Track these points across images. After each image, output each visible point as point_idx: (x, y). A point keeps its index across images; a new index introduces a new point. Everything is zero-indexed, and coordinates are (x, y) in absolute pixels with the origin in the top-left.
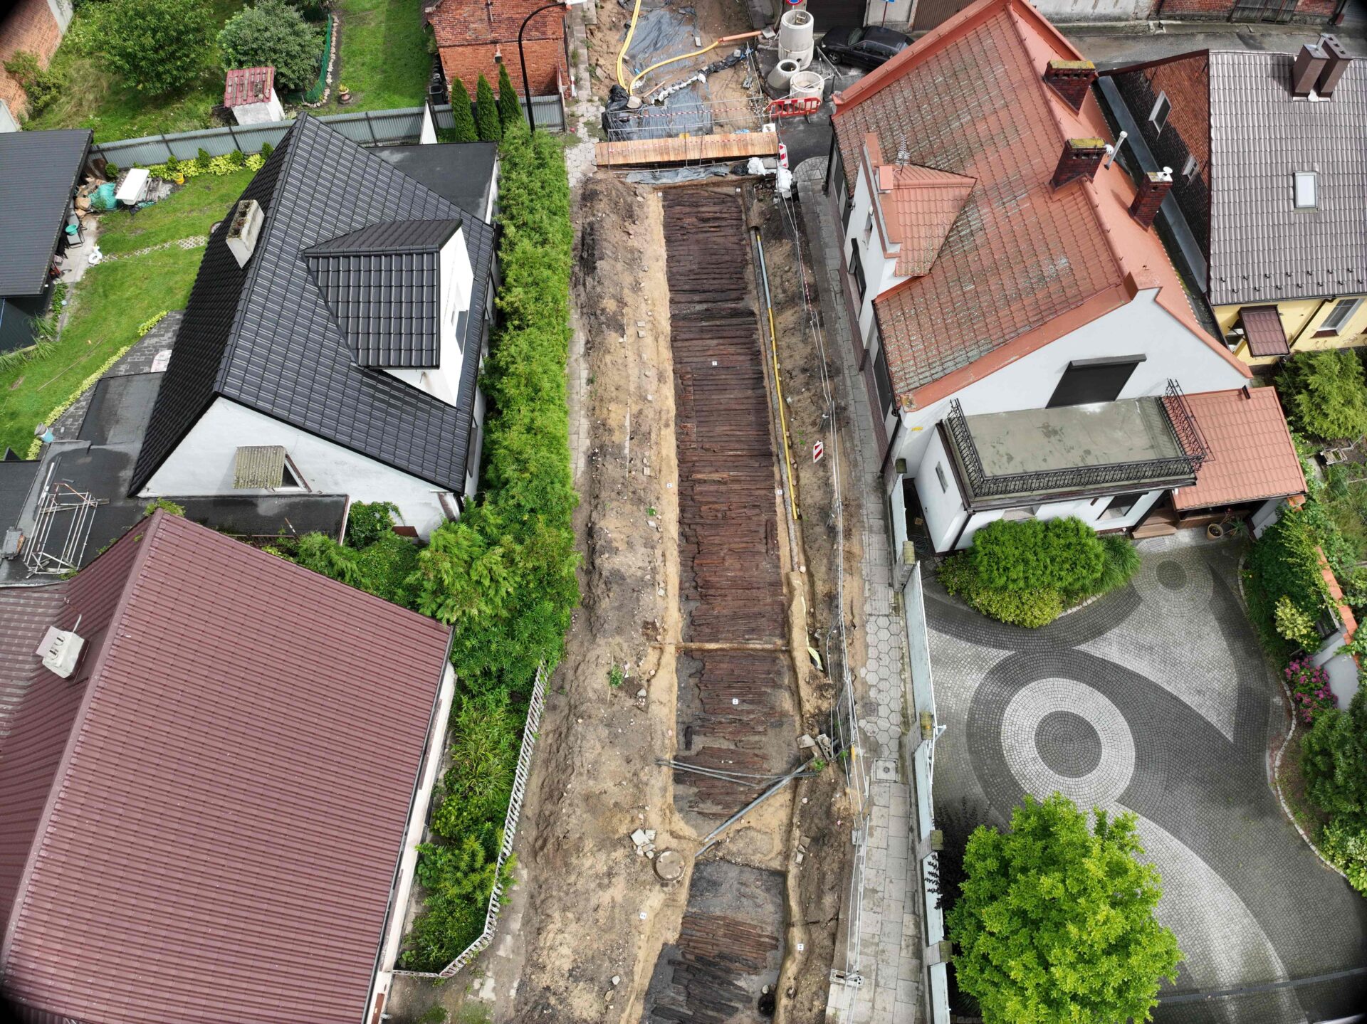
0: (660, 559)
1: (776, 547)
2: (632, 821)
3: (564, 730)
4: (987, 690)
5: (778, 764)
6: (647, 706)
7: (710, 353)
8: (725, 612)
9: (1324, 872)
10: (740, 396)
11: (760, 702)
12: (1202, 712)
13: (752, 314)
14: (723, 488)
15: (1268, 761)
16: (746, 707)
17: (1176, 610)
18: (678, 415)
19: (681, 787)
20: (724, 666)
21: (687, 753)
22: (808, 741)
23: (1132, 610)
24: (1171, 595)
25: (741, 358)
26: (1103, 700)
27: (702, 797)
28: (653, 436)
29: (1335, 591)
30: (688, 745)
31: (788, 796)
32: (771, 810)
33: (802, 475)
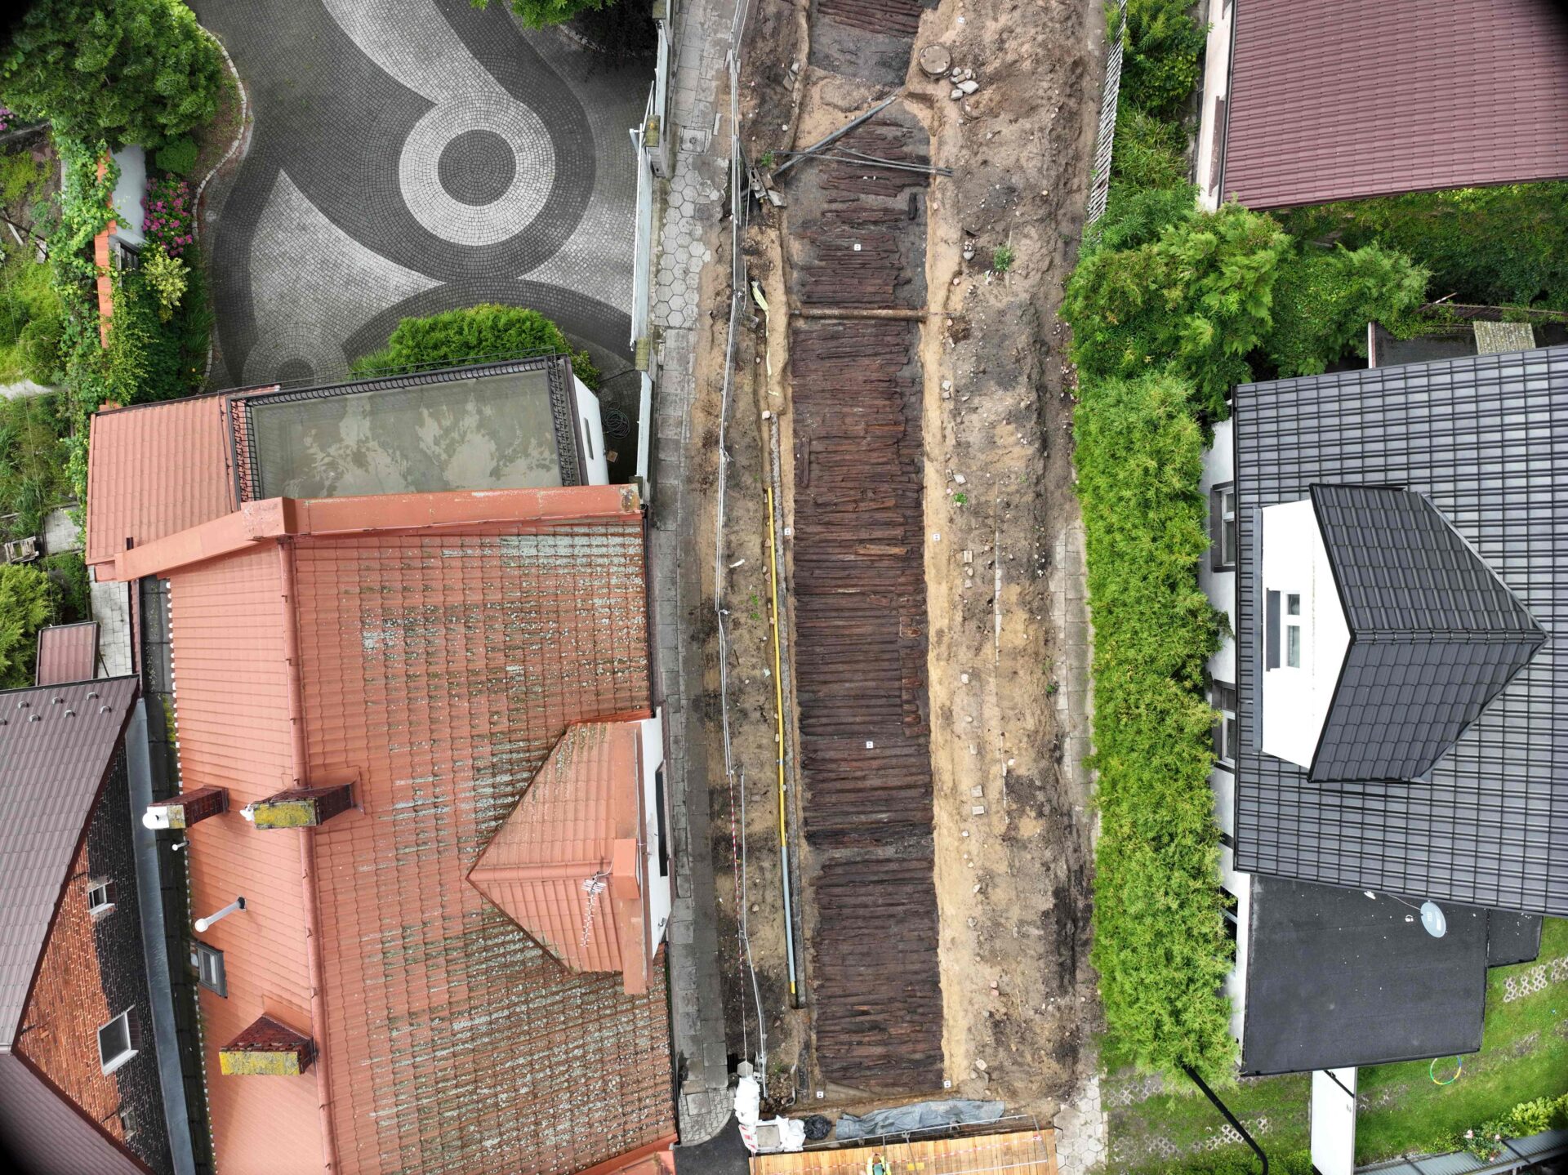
0: (948, 432)
1: (797, 449)
2: (978, 103)
3: (1061, 186)
4: (560, 232)
5: (811, 178)
6: (962, 240)
7: (875, 764)
8: (866, 361)
9: (220, 31)
10: (835, 687)
11: (829, 247)
12: (307, 203)
13: (811, 838)
14: (864, 535)
15: (246, 148)
16: (844, 243)
18: (924, 654)
19: (922, 153)
20: (870, 289)
21: (915, 190)
22: (776, 199)
23: (359, 333)
25: (831, 754)
26: (424, 219)
28: (959, 618)
29: (105, 288)
30: (913, 199)
31: (802, 143)
32: (822, 128)
33: (757, 550)
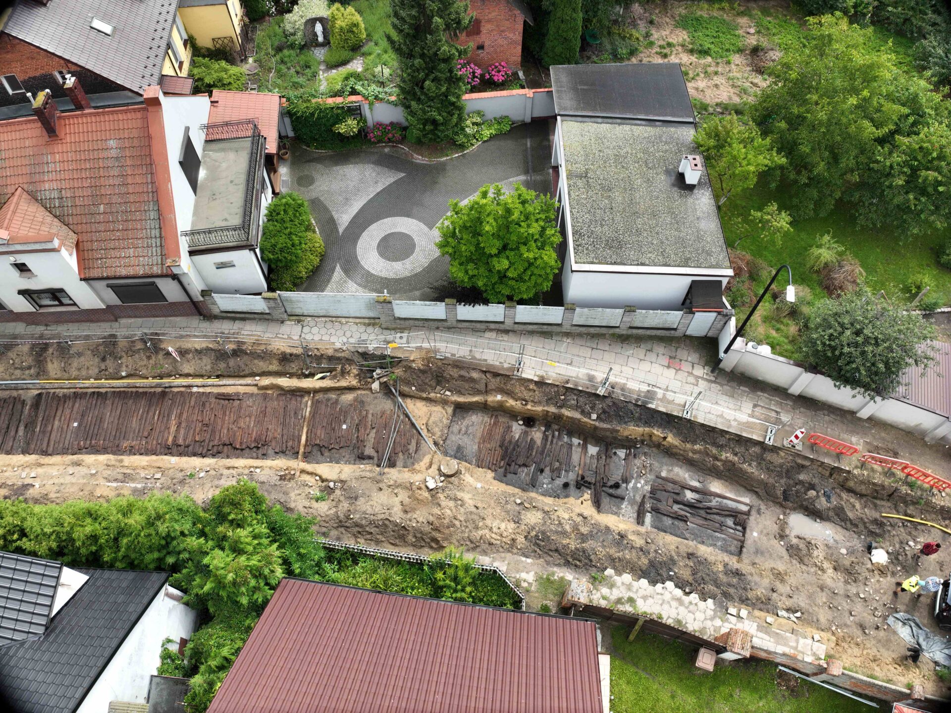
0: (231, 471)
1: (237, 394)
2: (420, 489)
3: (357, 529)
6: (342, 481)
8: (279, 430)
11: (346, 412)
12: (387, 184)
13: (40, 395)
14: (183, 425)
15: (418, 161)
16: (348, 421)
17: (327, 183)
19: (398, 463)
20: (319, 432)
21: (376, 459)
22: (376, 386)
23: (322, 203)
24: (317, 183)
25: (77, 405)
26: (374, 227)
27: (405, 451)
29: (339, 100)
30: (370, 458)
31: (409, 401)
33: (186, 371)
